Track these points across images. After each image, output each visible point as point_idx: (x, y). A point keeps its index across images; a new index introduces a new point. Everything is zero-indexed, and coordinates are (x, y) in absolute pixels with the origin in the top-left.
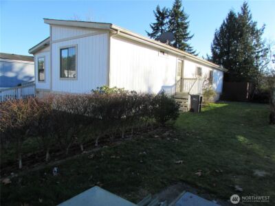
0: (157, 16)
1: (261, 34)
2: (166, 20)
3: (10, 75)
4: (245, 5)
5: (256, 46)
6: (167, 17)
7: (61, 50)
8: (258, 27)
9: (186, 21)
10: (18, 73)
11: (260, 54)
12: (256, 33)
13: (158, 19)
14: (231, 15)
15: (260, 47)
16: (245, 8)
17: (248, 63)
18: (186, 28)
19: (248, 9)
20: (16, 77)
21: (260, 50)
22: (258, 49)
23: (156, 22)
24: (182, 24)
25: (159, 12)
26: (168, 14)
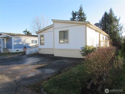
0: (73, 15)
1: (119, 21)
2: (77, 16)
3: (21, 43)
4: (111, 9)
5: (117, 26)
6: (77, 15)
7: (60, 32)
8: (117, 18)
9: (85, 17)
10: (23, 42)
11: (119, 29)
12: (116, 21)
13: (73, 16)
14: (106, 14)
15: (119, 26)
16: (111, 10)
17: (116, 33)
18: (85, 19)
19: (113, 11)
20: (22, 44)
21: (119, 27)
22: (118, 27)
23: (72, 17)
24: (84, 18)
25: (73, 13)
26: (77, 14)
